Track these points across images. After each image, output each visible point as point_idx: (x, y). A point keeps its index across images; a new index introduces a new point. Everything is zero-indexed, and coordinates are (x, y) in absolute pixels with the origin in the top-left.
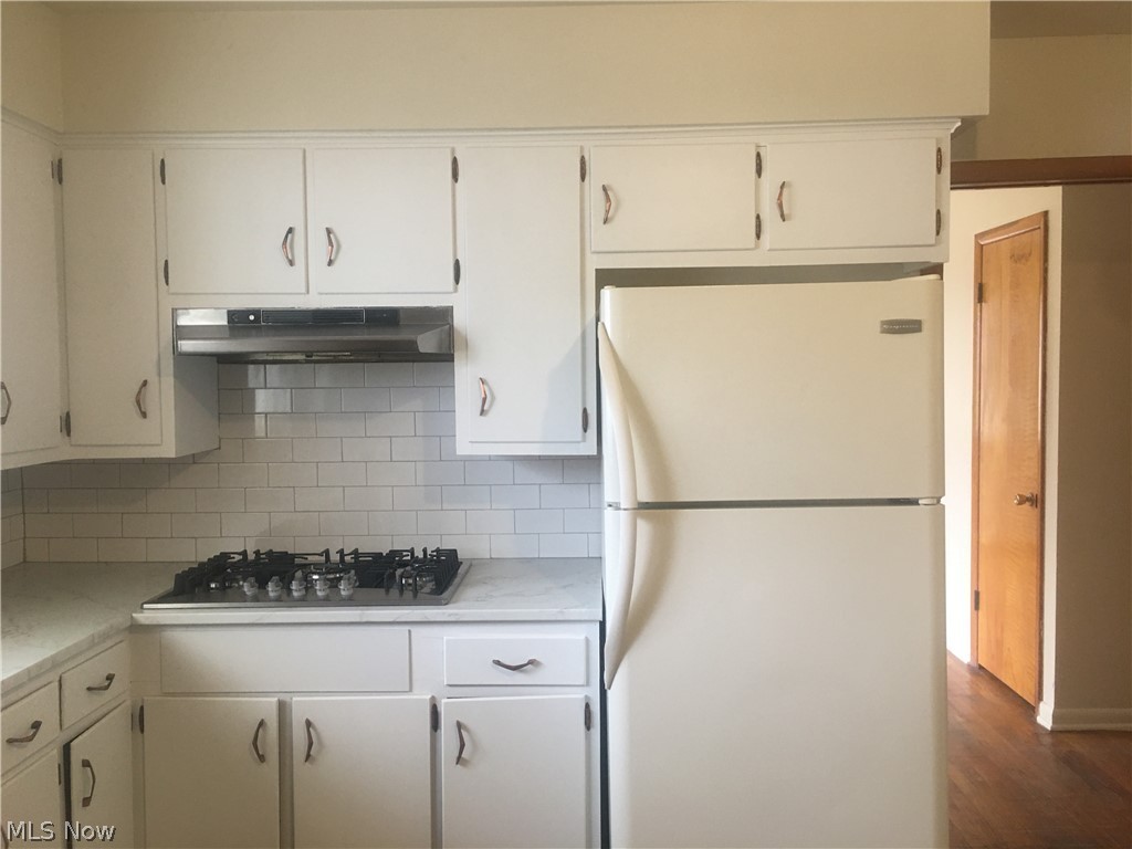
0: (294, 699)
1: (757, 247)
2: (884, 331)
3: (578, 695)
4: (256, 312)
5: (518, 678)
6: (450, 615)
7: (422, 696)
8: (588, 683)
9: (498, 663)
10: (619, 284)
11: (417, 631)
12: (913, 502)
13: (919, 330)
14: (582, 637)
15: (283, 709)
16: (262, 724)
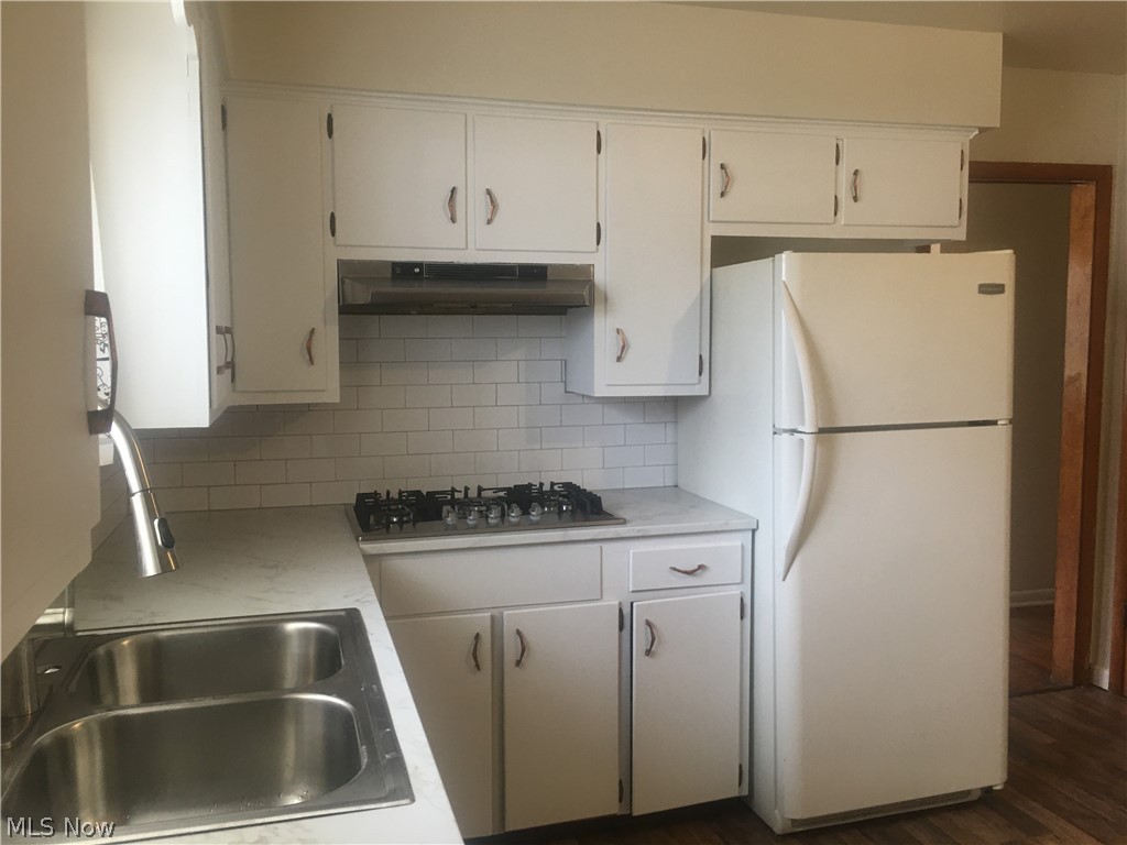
0: (505, 613)
1: (834, 223)
2: (981, 292)
3: (736, 591)
4: (419, 265)
5: (691, 581)
6: (639, 531)
7: (611, 601)
8: (742, 582)
9: (674, 569)
10: (796, 250)
11: (607, 547)
12: (994, 423)
13: (1002, 291)
14: (739, 544)
15: (496, 624)
16: (477, 636)
